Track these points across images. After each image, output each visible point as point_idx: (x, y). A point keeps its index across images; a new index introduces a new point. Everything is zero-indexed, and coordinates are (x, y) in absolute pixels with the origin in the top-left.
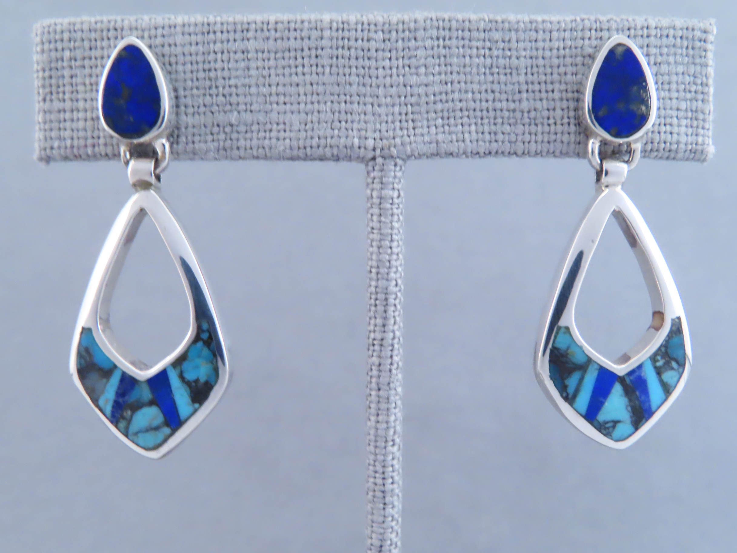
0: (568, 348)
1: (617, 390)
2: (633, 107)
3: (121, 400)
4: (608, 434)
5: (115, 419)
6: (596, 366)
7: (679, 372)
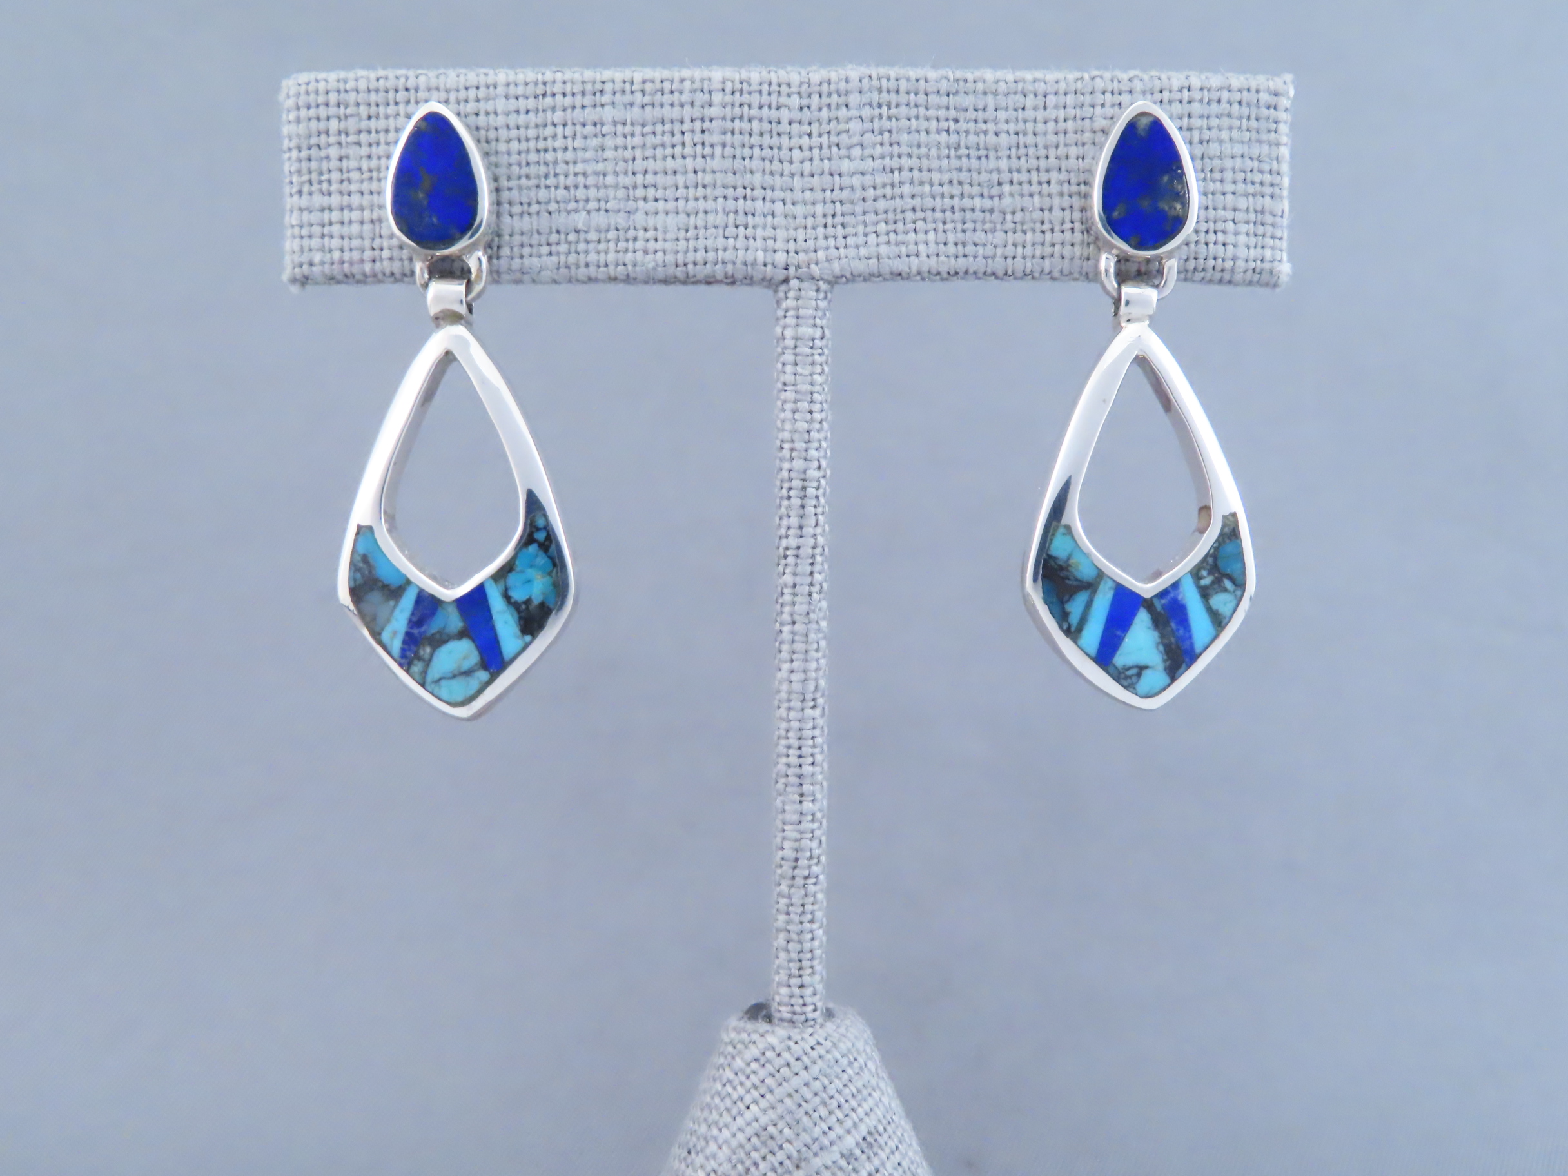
0: (1069, 558)
1: (1142, 619)
2: (1163, 206)
3: (415, 631)
4: (1130, 688)
5: (406, 661)
6: (1110, 584)
7: (1236, 596)
